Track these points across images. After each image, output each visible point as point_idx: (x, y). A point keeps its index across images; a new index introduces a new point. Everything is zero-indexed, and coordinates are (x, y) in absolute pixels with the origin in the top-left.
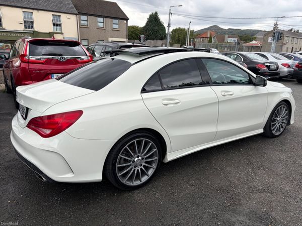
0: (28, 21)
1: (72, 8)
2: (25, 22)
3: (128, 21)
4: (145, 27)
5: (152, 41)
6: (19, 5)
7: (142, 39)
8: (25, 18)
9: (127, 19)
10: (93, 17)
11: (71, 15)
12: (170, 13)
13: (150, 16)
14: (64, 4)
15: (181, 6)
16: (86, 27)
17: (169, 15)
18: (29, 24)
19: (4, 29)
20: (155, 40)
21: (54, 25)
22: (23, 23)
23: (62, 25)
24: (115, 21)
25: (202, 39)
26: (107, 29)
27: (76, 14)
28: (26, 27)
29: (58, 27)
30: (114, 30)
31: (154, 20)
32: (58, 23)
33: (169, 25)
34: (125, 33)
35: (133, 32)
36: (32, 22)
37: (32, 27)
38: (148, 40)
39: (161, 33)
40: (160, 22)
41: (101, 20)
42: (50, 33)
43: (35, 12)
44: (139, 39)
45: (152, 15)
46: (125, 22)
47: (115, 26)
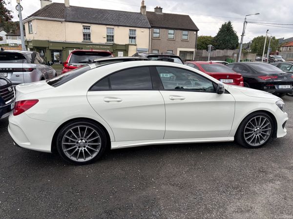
0: (110, 36)
1: (147, 23)
2: (107, 36)
3: (198, 32)
4: (216, 37)
5: (221, 51)
6: (104, 23)
7: (210, 49)
8: (108, 33)
9: (197, 30)
10: (164, 29)
11: (145, 29)
12: (245, 22)
13: (223, 26)
14: (141, 20)
15: (258, 14)
16: (158, 39)
17: (244, 24)
18: (110, 38)
19: (91, 42)
20: (225, 50)
21: (130, 38)
22: (106, 37)
23: (137, 38)
24: (185, 32)
25: (289, 48)
26: (177, 40)
27: (149, 28)
28: (108, 41)
29: (133, 40)
30: (183, 41)
31: (227, 30)
32: (134, 36)
33: (243, 34)
34: (194, 43)
35: (203, 42)
36: (113, 36)
37: (113, 40)
38: (217, 50)
39: (232, 42)
40: (233, 32)
41: (171, 31)
42: (126, 45)
43: (116, 28)
44: (207, 49)
45: (225, 25)
46: (195, 33)
47: (185, 37)
